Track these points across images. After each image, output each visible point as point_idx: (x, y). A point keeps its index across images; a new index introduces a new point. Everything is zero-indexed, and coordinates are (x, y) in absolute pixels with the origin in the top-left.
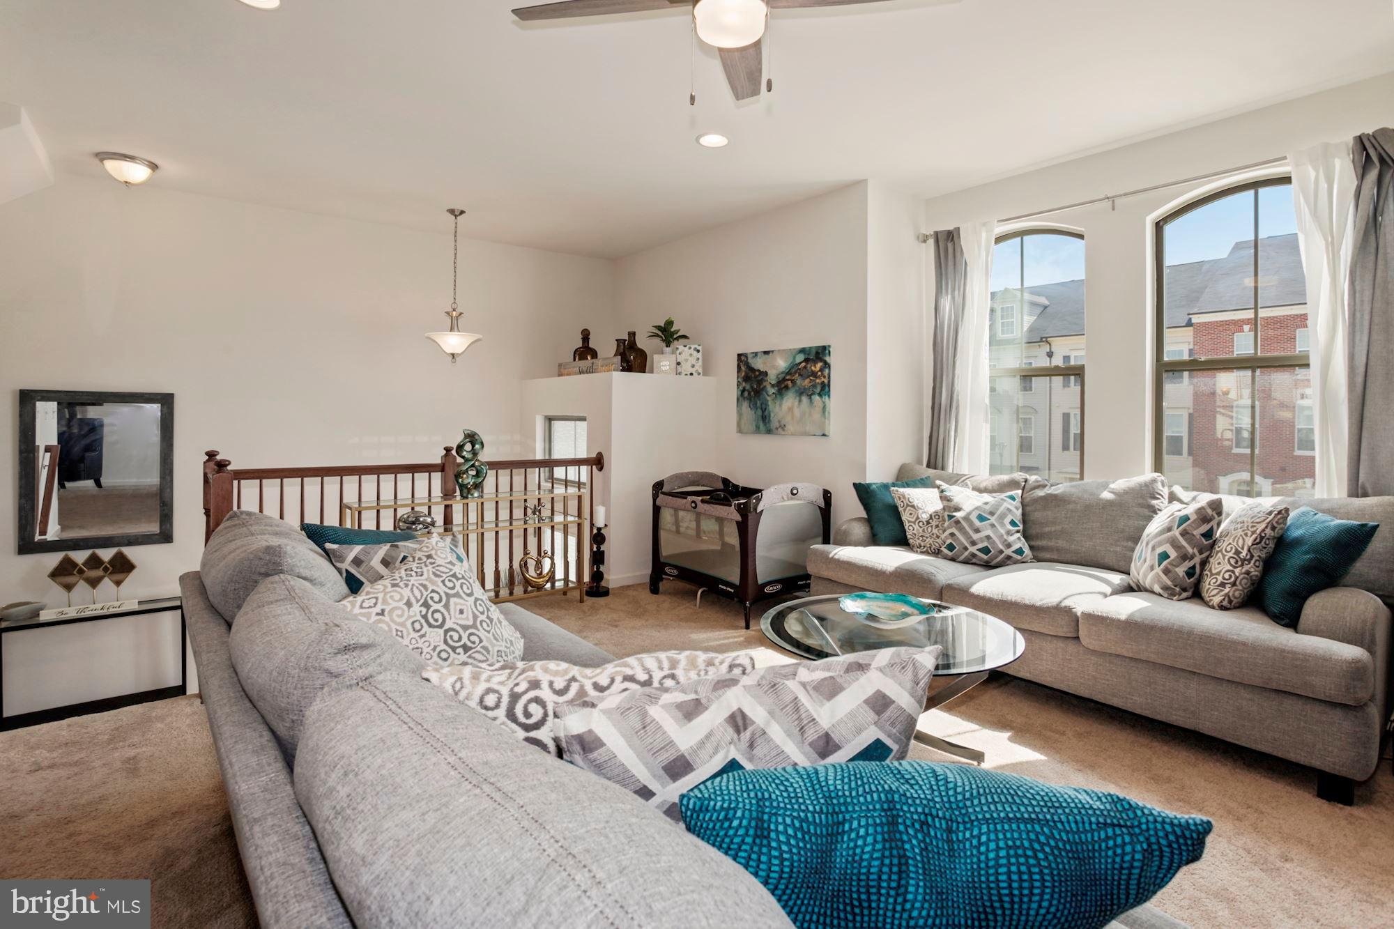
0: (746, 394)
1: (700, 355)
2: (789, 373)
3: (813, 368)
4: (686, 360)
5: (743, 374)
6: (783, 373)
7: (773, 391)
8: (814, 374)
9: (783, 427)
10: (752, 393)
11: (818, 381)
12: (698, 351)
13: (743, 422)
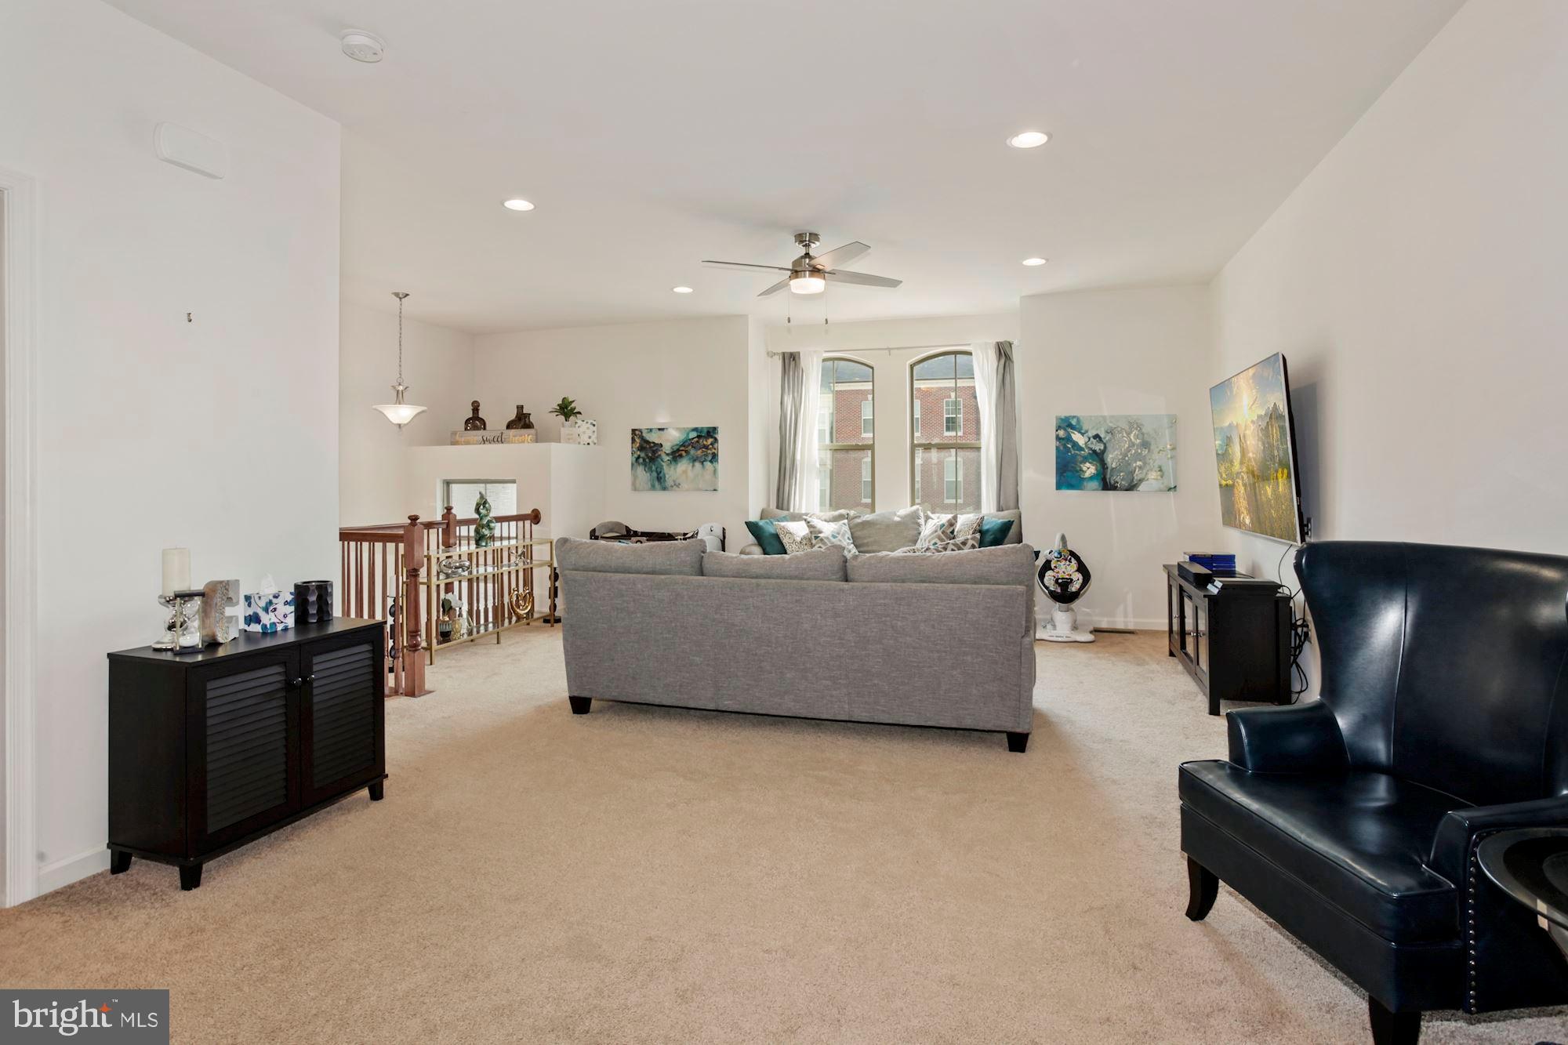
0: (641, 460)
1: (595, 428)
2: (683, 445)
3: (705, 443)
4: (584, 433)
5: (638, 445)
6: (677, 445)
7: (668, 458)
8: (706, 447)
9: (678, 485)
10: (647, 460)
11: (709, 451)
12: (594, 425)
13: (637, 482)
